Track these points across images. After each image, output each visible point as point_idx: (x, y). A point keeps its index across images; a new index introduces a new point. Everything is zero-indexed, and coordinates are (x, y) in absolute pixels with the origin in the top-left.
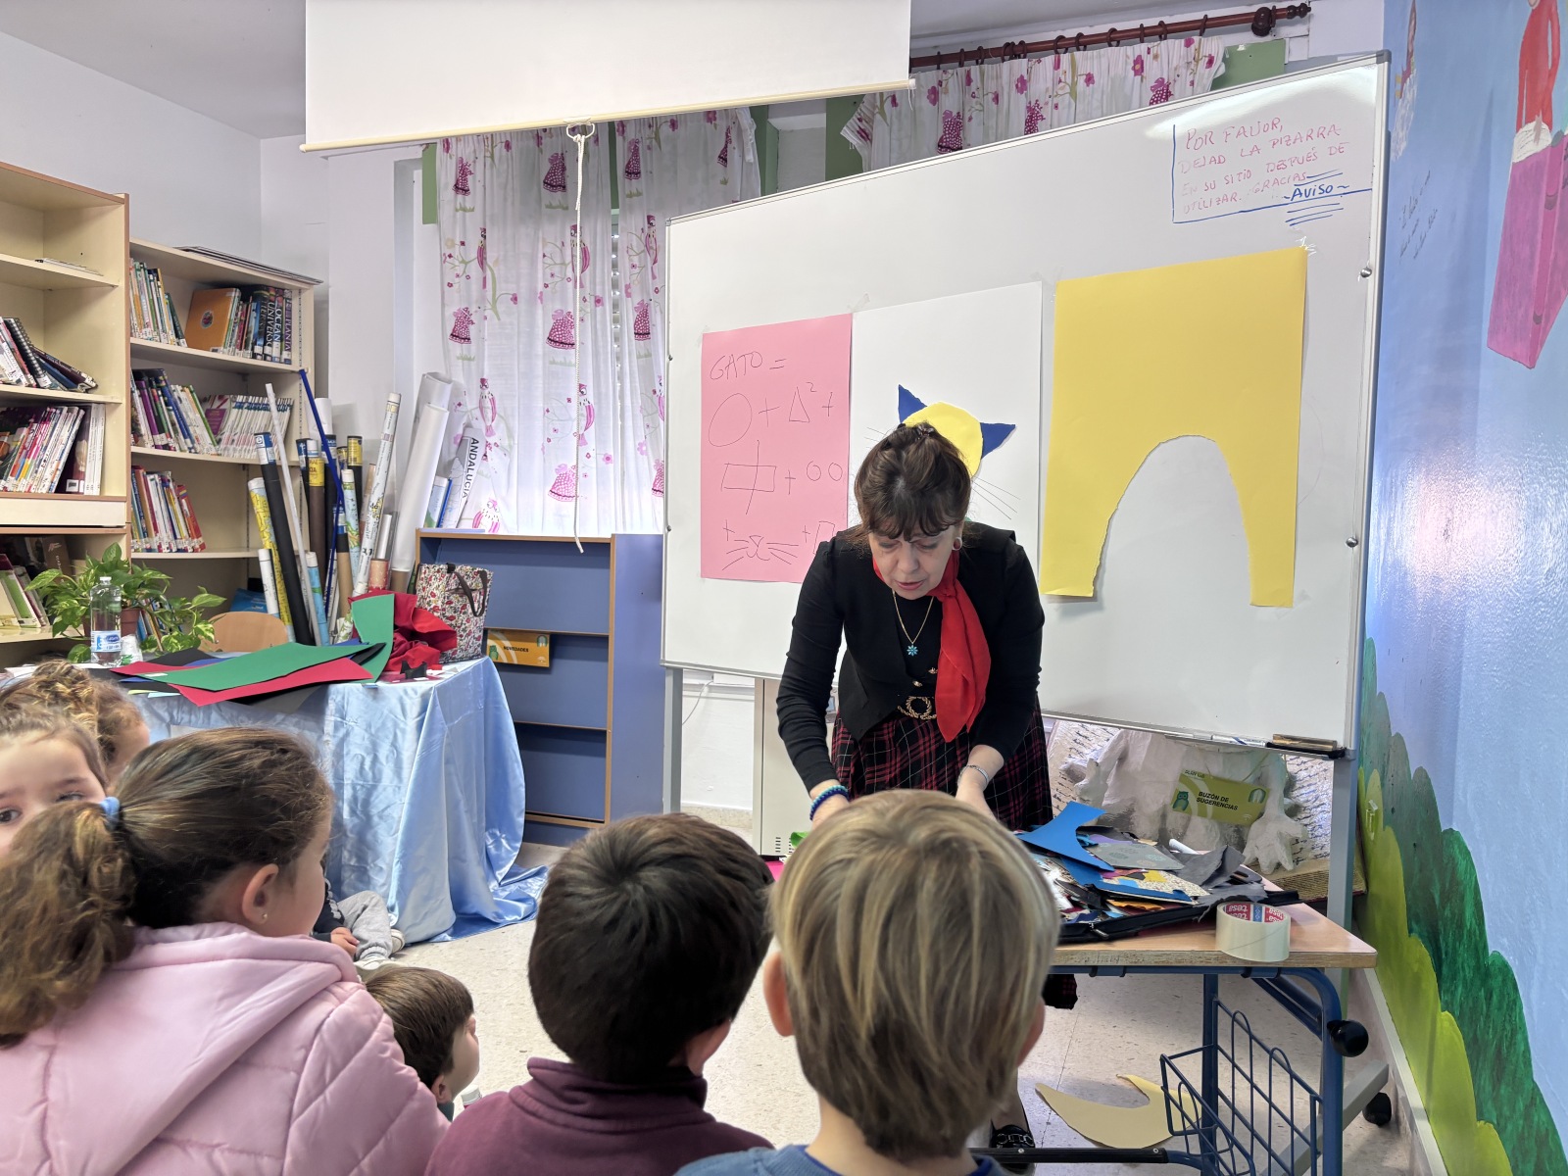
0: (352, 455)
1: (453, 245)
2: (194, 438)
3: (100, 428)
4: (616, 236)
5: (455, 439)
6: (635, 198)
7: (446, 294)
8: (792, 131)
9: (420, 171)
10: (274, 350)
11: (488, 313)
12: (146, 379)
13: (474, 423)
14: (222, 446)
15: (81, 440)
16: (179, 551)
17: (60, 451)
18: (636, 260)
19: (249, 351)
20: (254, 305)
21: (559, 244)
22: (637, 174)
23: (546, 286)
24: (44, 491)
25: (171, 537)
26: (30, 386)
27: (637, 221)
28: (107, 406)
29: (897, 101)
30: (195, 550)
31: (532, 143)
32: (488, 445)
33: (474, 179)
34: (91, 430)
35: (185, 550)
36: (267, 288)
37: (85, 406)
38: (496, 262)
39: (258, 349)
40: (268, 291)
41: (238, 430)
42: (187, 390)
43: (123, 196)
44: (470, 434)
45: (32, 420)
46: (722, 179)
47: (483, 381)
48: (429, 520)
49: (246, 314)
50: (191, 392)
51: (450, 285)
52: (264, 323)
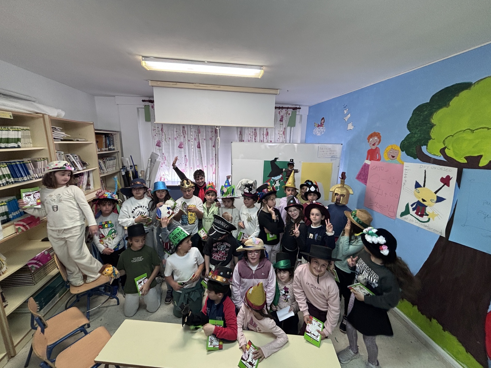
0: (136, 169)
1: (155, 127)
3: (92, 174)
7: (154, 137)
10: (112, 147)
11: (164, 141)
14: (107, 170)
15: (89, 177)
17: (86, 181)
19: (108, 148)
20: (107, 138)
21: (180, 129)
23: (178, 137)
26: (83, 170)
34: (90, 175)
37: (88, 172)
38: (166, 131)
40: (109, 135)
41: (108, 165)
43: (92, 123)
47: (163, 154)
49: (106, 140)
51: (155, 135)
52: (110, 141)
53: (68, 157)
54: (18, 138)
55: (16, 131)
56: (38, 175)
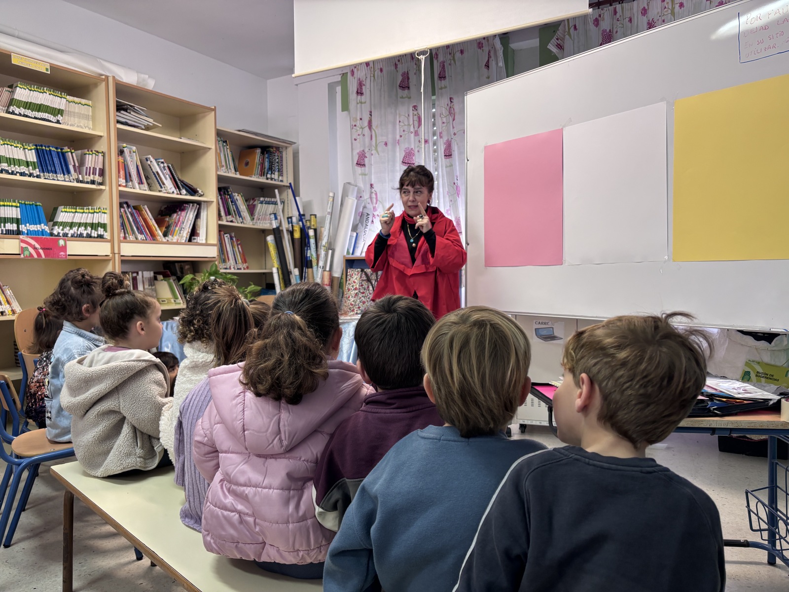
0: (313, 223)
1: (357, 120)
2: (243, 217)
3: (205, 213)
4: (434, 110)
5: (359, 213)
6: (443, 90)
7: (354, 144)
8: (521, 50)
9: (340, 87)
10: (276, 176)
11: (373, 152)
12: (223, 191)
13: (367, 205)
14: (255, 221)
15: (198, 219)
16: (238, 269)
17: (189, 224)
18: (444, 120)
19: (265, 177)
20: (266, 156)
21: (407, 115)
22: (445, 77)
23: (401, 136)
24: (183, 241)
25: (235, 263)
26: (178, 194)
27: (445, 101)
28: (208, 203)
29: (577, 27)
30: (244, 269)
31: (393, 68)
32: (374, 216)
33: (366, 88)
34: (202, 214)
35: (240, 269)
36: (272, 147)
37: (199, 203)
38: (377, 126)
39: (269, 176)
40: (272, 148)
41: (261, 214)
42: (240, 195)
43: (213, 107)
44: (366, 211)
45: (178, 210)
46: (487, 76)
47: (371, 185)
48: (348, 252)
49: (263, 160)
50: (242, 196)
51: (355, 140)
52: (271, 164)
53: (147, 160)
54: (59, 110)
55: (58, 96)
56: (83, 177)
